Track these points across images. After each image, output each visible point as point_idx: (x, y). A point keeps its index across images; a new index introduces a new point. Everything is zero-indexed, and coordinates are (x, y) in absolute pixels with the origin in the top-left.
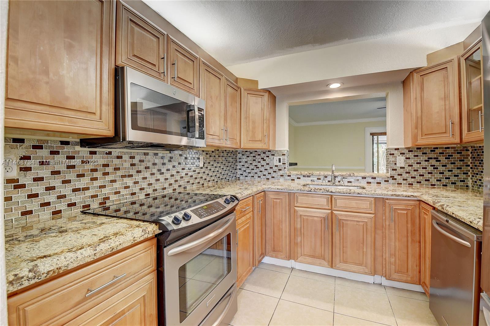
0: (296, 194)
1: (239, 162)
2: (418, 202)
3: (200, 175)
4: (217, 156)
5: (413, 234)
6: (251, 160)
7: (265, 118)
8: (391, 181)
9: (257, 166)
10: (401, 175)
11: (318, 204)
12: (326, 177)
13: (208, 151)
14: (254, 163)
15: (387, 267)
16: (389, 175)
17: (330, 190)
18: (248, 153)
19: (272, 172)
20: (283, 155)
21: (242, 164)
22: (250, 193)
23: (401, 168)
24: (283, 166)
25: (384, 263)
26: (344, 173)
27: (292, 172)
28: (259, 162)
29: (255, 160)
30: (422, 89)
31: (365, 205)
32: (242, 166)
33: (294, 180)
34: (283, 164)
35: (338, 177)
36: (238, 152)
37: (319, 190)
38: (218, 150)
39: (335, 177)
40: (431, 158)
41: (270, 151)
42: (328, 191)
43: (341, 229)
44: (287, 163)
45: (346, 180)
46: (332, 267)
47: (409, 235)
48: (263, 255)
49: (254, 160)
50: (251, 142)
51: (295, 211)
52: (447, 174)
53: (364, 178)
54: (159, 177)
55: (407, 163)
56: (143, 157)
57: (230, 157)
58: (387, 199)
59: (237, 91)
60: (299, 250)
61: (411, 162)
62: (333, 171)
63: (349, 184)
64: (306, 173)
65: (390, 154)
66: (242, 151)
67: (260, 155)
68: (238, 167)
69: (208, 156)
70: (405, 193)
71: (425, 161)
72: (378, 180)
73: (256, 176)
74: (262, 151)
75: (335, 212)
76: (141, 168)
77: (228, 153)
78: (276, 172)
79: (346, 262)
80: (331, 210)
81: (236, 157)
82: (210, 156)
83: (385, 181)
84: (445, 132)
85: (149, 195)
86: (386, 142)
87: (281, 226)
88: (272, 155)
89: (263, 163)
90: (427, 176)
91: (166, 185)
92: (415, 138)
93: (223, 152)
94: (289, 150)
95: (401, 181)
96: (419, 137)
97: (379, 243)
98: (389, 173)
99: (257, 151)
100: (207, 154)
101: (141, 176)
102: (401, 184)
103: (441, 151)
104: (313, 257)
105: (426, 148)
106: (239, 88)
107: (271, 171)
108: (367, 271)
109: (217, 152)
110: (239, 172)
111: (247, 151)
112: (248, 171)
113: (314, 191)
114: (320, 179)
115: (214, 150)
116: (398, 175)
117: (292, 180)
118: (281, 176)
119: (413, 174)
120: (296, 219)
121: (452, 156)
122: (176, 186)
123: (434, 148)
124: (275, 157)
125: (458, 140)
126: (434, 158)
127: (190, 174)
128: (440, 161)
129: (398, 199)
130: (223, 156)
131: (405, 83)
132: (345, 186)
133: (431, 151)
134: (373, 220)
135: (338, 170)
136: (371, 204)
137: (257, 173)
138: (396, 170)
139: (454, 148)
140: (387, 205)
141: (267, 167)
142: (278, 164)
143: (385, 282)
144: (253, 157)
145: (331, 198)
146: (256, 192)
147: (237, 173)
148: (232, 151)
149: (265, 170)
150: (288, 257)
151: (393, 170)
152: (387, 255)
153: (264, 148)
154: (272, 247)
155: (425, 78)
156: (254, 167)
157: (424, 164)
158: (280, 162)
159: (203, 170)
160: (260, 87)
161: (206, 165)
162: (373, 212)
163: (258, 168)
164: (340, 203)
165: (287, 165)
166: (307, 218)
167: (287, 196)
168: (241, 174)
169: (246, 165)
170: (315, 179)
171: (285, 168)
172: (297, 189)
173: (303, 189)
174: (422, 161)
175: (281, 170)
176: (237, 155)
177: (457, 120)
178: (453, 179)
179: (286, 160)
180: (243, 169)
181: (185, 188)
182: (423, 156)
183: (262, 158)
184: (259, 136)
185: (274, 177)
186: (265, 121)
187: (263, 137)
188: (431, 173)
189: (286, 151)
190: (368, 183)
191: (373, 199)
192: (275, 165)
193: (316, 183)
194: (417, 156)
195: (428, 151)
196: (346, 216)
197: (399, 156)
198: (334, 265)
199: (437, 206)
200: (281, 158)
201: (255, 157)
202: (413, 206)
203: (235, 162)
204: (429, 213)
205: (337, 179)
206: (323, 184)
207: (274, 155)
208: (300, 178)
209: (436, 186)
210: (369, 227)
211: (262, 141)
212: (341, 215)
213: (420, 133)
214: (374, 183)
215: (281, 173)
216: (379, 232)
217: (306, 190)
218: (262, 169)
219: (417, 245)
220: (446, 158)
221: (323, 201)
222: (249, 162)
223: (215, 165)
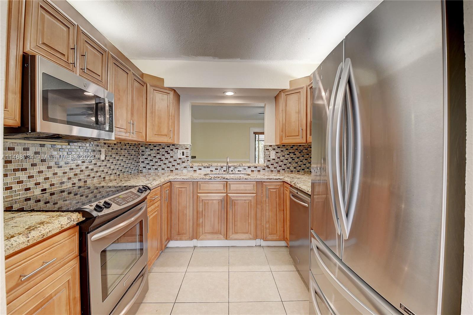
0: (199, 182)
1: (142, 155)
2: (282, 183)
3: (102, 169)
4: (119, 149)
5: (280, 205)
6: (155, 153)
7: (170, 115)
8: (267, 169)
9: (161, 158)
10: (273, 164)
11: (216, 189)
12: (222, 167)
13: (110, 144)
14: (158, 156)
15: (264, 232)
16: (265, 165)
17: (226, 178)
18: (152, 147)
19: (176, 165)
20: (186, 149)
21: (145, 157)
22: (158, 183)
23: (273, 159)
24: (186, 159)
25: (262, 229)
26: (235, 164)
27: (194, 164)
28: (162, 155)
29: (159, 153)
30: (286, 105)
31: (250, 187)
32: (145, 158)
33: (196, 171)
34: (186, 157)
35: (231, 167)
36: (141, 145)
37: (217, 178)
38: (120, 143)
39: (229, 167)
40: (291, 153)
41: (174, 145)
42: (225, 178)
43: (234, 207)
44: (190, 156)
45: (238, 169)
46: (227, 239)
47: (278, 206)
48: (169, 239)
49: (157, 153)
50: (156, 136)
51: (197, 198)
52: (300, 163)
53: (249, 167)
54: (57, 170)
55: (276, 156)
56: (39, 149)
57: (132, 150)
58: (264, 182)
59: (143, 86)
60: (201, 229)
61: (279, 155)
62: (227, 163)
63: (239, 173)
64: (206, 164)
65: (267, 150)
66: (146, 144)
67: (164, 148)
68: (141, 160)
69: (110, 148)
70: (275, 177)
71: (288, 154)
72: (258, 169)
73: (160, 169)
74: (166, 145)
75: (229, 195)
76: (37, 160)
77: (131, 146)
78: (179, 164)
79: (236, 233)
80: (226, 193)
81: (139, 150)
82: (112, 149)
83: (263, 169)
84: (298, 135)
85: (45, 190)
86: (264, 139)
87: (185, 212)
88: (176, 148)
89: (167, 156)
90: (289, 165)
91: (65, 179)
92: (281, 139)
93: (125, 145)
94: (191, 144)
95: (273, 169)
96: (284, 138)
97: (259, 215)
98: (266, 164)
99: (161, 145)
100: (109, 146)
101: (36, 169)
102: (273, 171)
103: (296, 148)
104: (213, 233)
105: (287, 146)
106: (145, 83)
107: (175, 163)
108: (251, 236)
109: (119, 145)
110: (142, 165)
111: (150, 145)
112: (151, 163)
113: (214, 179)
114: (218, 170)
115: (116, 143)
116: (271, 164)
117: (194, 171)
118: (184, 167)
119: (280, 163)
120: (198, 204)
121: (302, 151)
122: (75, 180)
123: (293, 146)
124: (179, 151)
125: (305, 141)
126: (293, 153)
127: (90, 167)
128: (295, 154)
129: (270, 181)
130: (125, 149)
131: (276, 98)
132: (236, 174)
133: (291, 148)
134: (255, 198)
135: (231, 162)
136: (254, 186)
137: (161, 166)
138: (270, 161)
139: (304, 146)
140: (264, 186)
141: (171, 160)
142: (182, 157)
143: (263, 243)
144: (158, 150)
145: (227, 184)
146: (164, 182)
147: (139, 166)
148: (135, 144)
149: (169, 162)
150: (191, 237)
151: (268, 161)
152: (264, 223)
153: (169, 142)
154: (177, 231)
155: (289, 97)
156: (158, 160)
157: (287, 156)
158: (183, 155)
159: (104, 163)
160: (166, 85)
161: (108, 158)
162: (255, 192)
163: (162, 160)
164: (233, 187)
165: (189, 158)
166: (207, 201)
167: (191, 185)
168: (144, 167)
169: (150, 158)
170: (214, 169)
171: (188, 160)
172: (200, 178)
173: (204, 177)
174: (286, 154)
175: (184, 162)
176: (140, 148)
177: (304, 128)
178: (303, 167)
179: (189, 154)
180: (146, 162)
181: (85, 182)
182: (286, 151)
183: (166, 152)
184: (165, 131)
185: (177, 169)
186: (170, 117)
187: (168, 132)
188: (291, 163)
189: (189, 145)
190: (252, 171)
191: (255, 183)
192: (178, 158)
193: (214, 173)
194: (283, 151)
195: (289, 148)
196: (237, 197)
197: (272, 151)
198: (228, 237)
199: (292, 184)
200: (185, 151)
201: (159, 150)
202: (279, 186)
203: (138, 155)
204: (288, 189)
205: (231, 169)
206: (219, 173)
207: (178, 149)
208: (201, 169)
209: (293, 172)
210: (252, 204)
211: (168, 136)
212: (234, 196)
213: (284, 135)
214: (256, 171)
215: (184, 165)
216: (259, 206)
217: (207, 179)
218: (166, 162)
219: (282, 213)
220: (299, 153)
221: (220, 187)
222: (153, 155)
223: (117, 158)
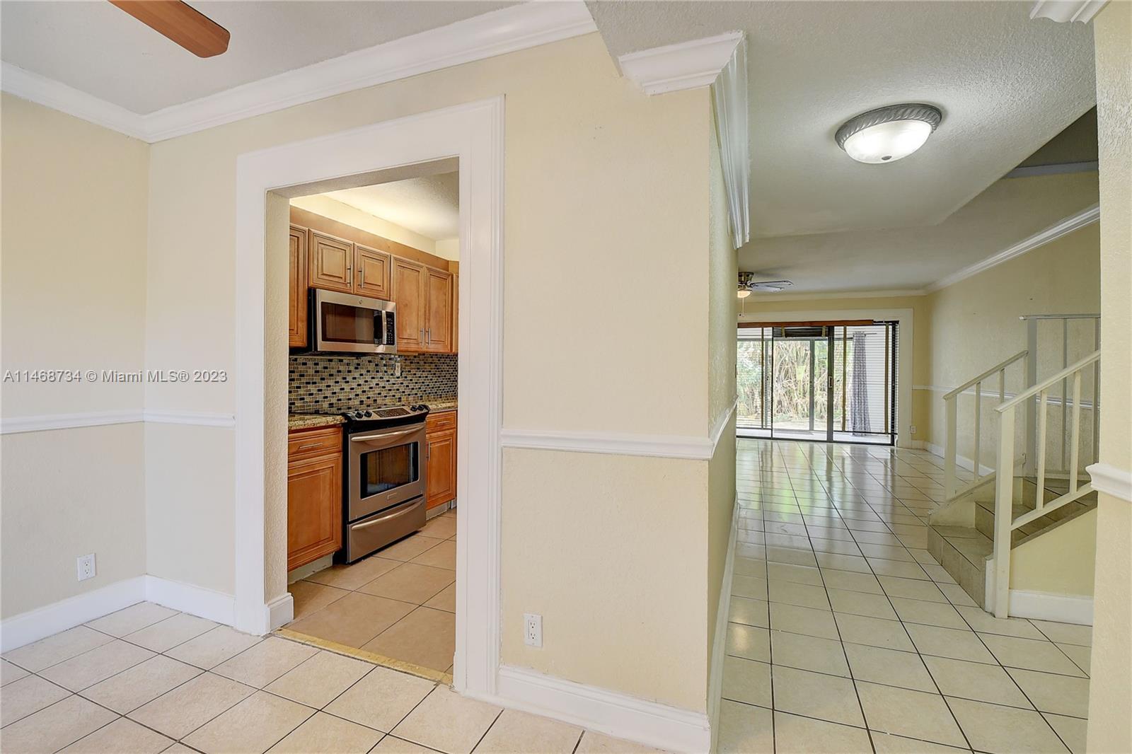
3: (396, 387)
4: (422, 363)
13: (408, 356)
22: (450, 405)
38: (424, 355)
54: (344, 385)
56: (326, 364)
69: (408, 362)
76: (326, 375)
82: (411, 363)
85: (332, 404)
91: (352, 396)
93: (432, 357)
100: (406, 360)
101: (324, 384)
106: (449, 275)
109: (422, 357)
115: (417, 355)
122: (364, 398)
127: (382, 384)
161: (405, 374)
181: (375, 401)
223: (419, 374)
